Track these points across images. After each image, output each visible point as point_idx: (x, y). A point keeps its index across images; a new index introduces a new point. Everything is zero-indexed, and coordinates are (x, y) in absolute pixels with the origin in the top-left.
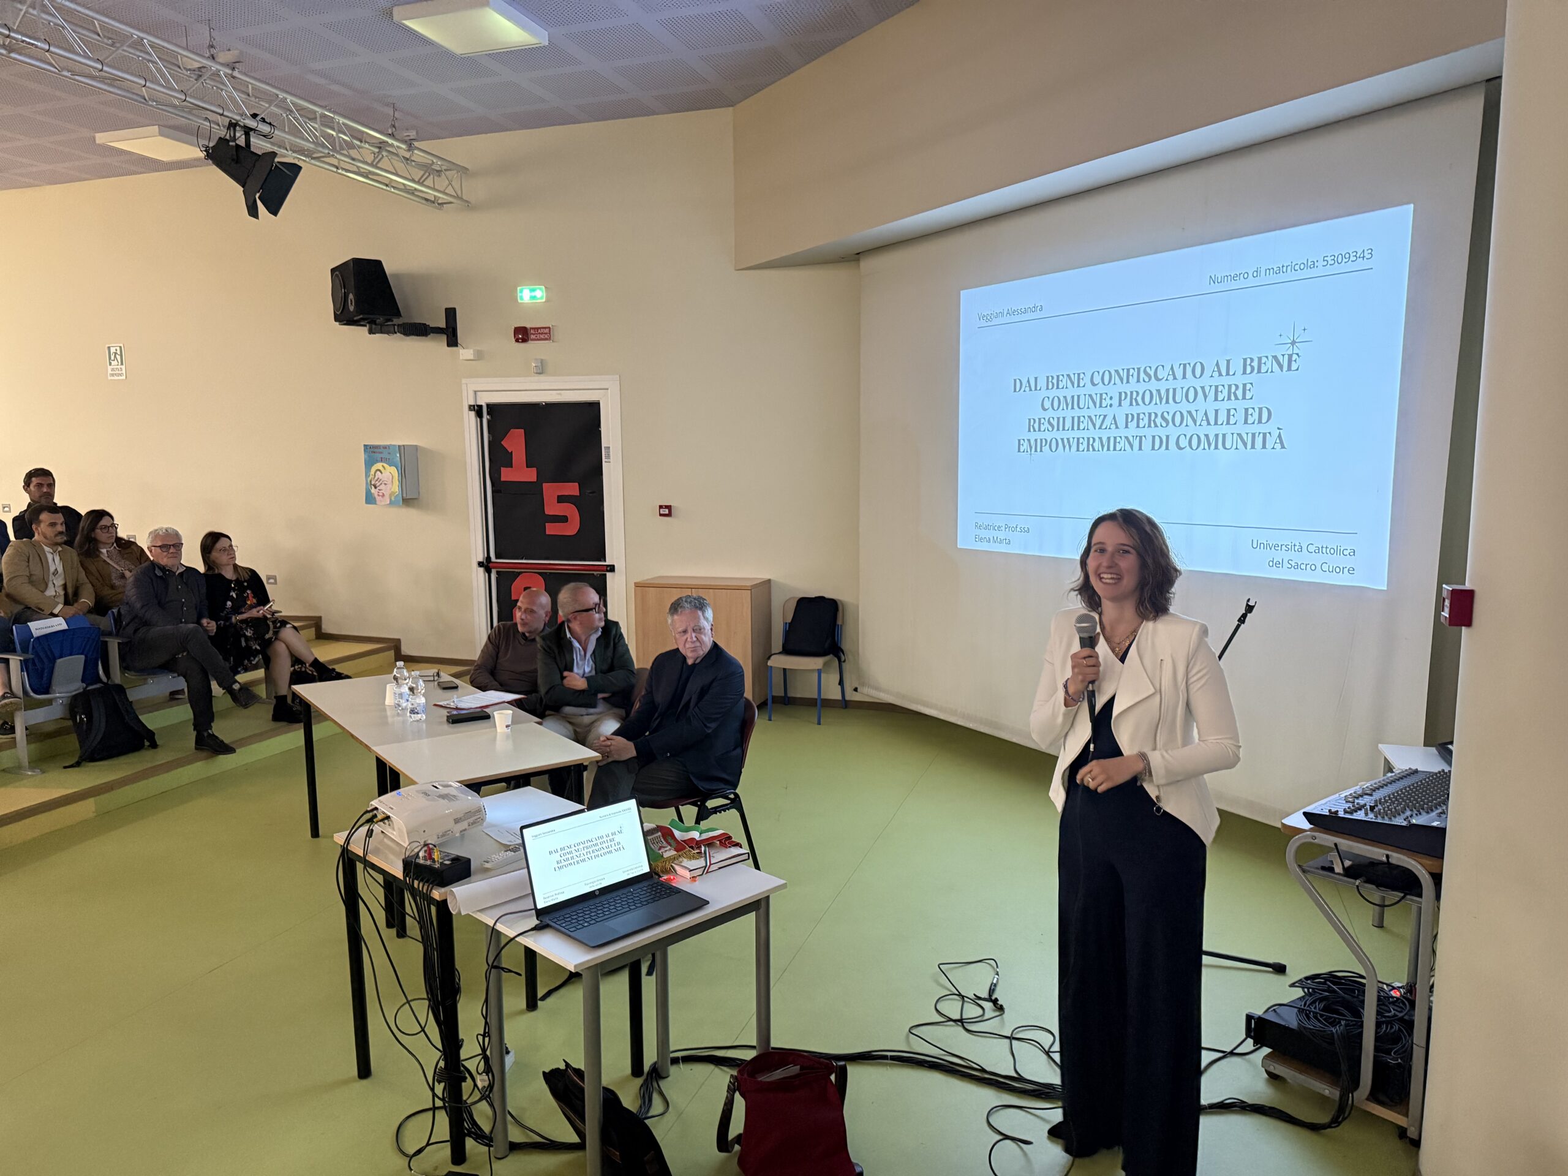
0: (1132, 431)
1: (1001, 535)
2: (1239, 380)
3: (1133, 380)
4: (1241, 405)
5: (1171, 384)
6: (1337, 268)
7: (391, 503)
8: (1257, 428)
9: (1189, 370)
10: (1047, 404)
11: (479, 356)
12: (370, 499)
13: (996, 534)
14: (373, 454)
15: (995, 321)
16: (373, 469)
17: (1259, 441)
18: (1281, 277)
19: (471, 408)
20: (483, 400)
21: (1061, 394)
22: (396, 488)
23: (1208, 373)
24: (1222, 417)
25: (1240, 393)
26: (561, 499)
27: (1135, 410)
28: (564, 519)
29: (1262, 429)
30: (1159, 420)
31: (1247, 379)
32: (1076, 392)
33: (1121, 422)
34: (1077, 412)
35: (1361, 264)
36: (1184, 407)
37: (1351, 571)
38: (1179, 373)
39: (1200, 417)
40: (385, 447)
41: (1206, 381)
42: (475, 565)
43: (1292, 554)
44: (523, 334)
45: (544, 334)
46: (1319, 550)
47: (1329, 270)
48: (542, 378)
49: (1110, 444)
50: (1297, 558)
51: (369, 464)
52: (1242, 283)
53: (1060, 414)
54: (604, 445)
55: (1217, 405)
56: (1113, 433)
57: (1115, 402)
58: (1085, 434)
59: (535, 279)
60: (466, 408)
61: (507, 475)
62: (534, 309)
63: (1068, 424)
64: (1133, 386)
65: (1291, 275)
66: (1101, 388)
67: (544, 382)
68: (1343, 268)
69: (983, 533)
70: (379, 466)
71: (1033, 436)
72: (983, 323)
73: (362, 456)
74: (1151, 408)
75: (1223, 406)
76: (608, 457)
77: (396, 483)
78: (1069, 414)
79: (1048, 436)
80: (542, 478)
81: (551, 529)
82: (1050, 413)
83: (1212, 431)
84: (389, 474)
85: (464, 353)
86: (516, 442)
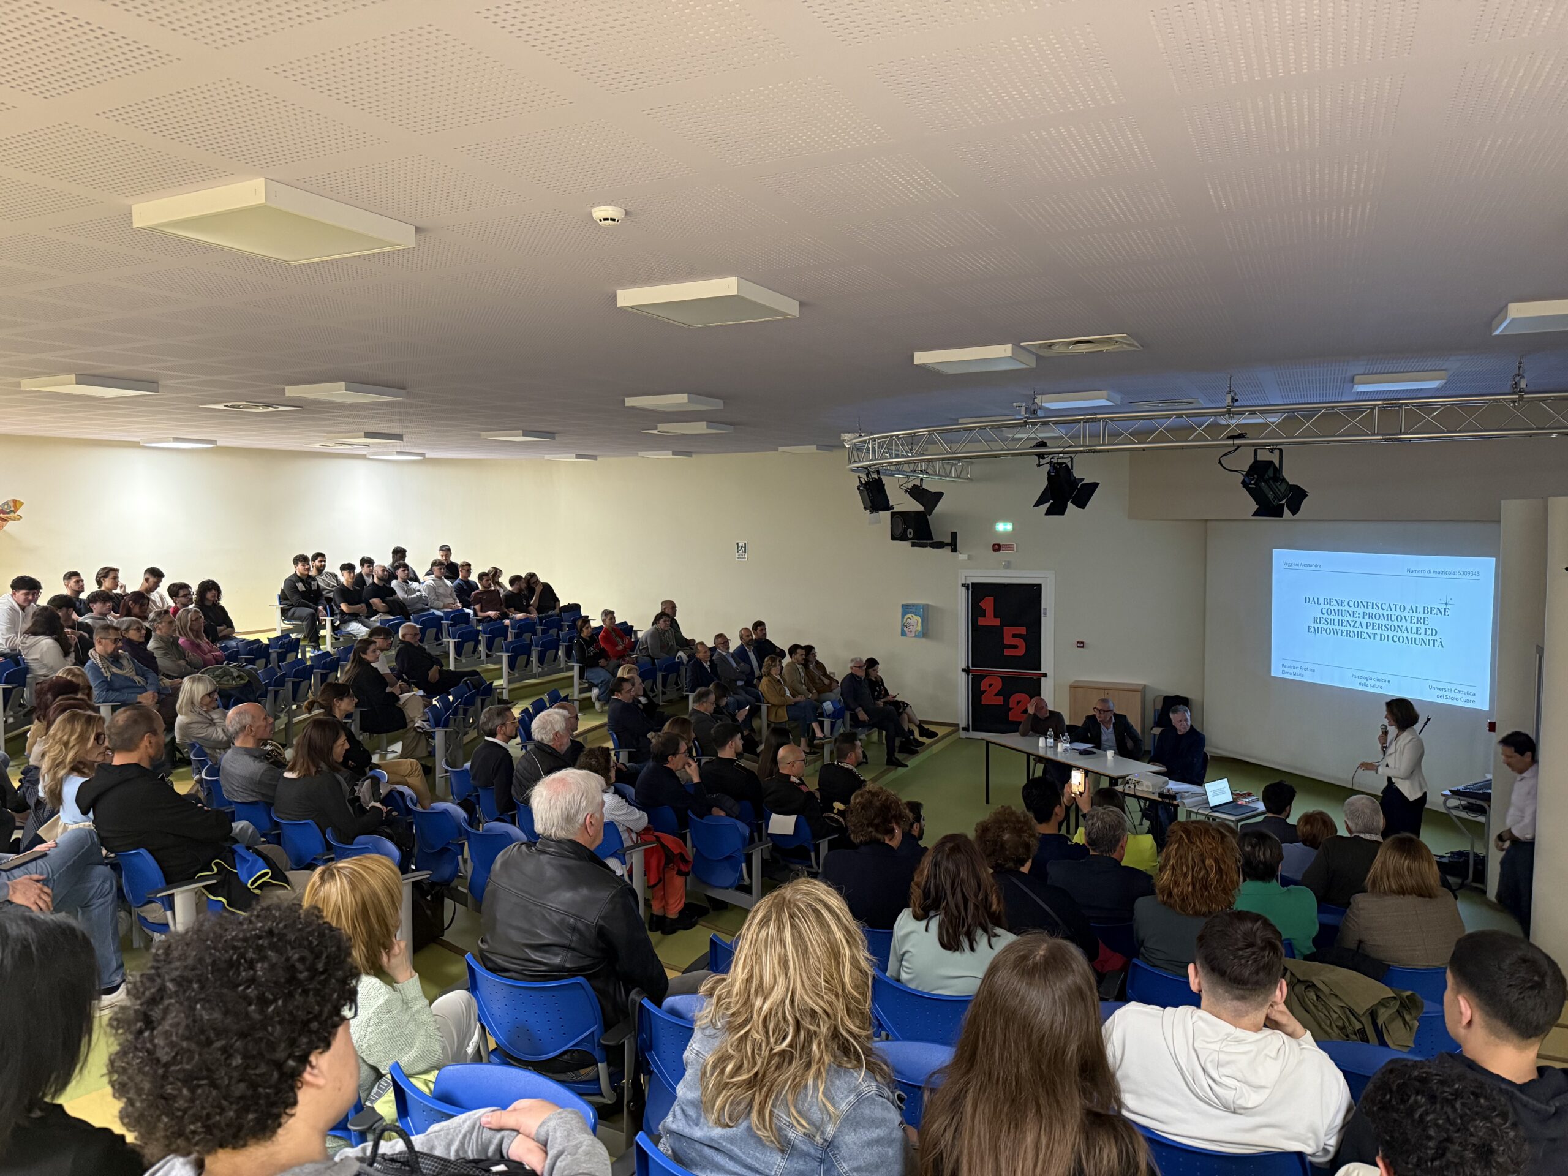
0: (1370, 630)
1: (1298, 672)
2: (1422, 615)
3: (1370, 607)
4: (1423, 626)
5: (1389, 613)
6: (1464, 577)
7: (916, 636)
8: (1430, 637)
9: (1398, 607)
10: (1325, 612)
11: (970, 558)
12: (903, 634)
13: (1295, 671)
14: (907, 609)
15: (1293, 567)
16: (906, 617)
17: (1432, 642)
18: (1440, 576)
19: (963, 585)
20: (970, 581)
21: (1332, 608)
22: (919, 628)
23: (1407, 610)
24: (1414, 630)
25: (1422, 621)
26: (1014, 636)
27: (1371, 621)
28: (1016, 647)
29: (1434, 638)
30: (1383, 627)
31: (1426, 616)
32: (1340, 608)
33: (1364, 626)
34: (1340, 618)
35: (1474, 577)
36: (1396, 623)
37: (1474, 702)
38: (1393, 608)
39: (1403, 629)
40: (914, 605)
41: (1406, 613)
42: (960, 670)
43: (1447, 693)
44: (997, 548)
45: (1009, 547)
46: (1459, 692)
47: (1461, 577)
48: (1007, 570)
49: (1359, 635)
50: (1450, 695)
51: (904, 615)
52: (1422, 574)
53: (1332, 617)
54: (1043, 607)
55: (1412, 625)
56: (1360, 630)
57: (1361, 616)
58: (1346, 628)
59: (1005, 519)
60: (960, 585)
61: (981, 622)
62: (1006, 534)
63: (1336, 623)
64: (1370, 610)
65: (1444, 576)
66: (1353, 609)
67: (1009, 573)
68: (1467, 577)
69: (1287, 670)
70: (910, 616)
71: (1316, 625)
72: (1287, 567)
73: (900, 610)
74: (1380, 622)
75: (1415, 626)
76: (1045, 614)
77: (919, 624)
78: (1336, 618)
79: (1326, 627)
80: (1003, 624)
81: (1007, 652)
82: (1326, 616)
83: (1410, 636)
84: (915, 620)
85: (962, 557)
86: (988, 604)
